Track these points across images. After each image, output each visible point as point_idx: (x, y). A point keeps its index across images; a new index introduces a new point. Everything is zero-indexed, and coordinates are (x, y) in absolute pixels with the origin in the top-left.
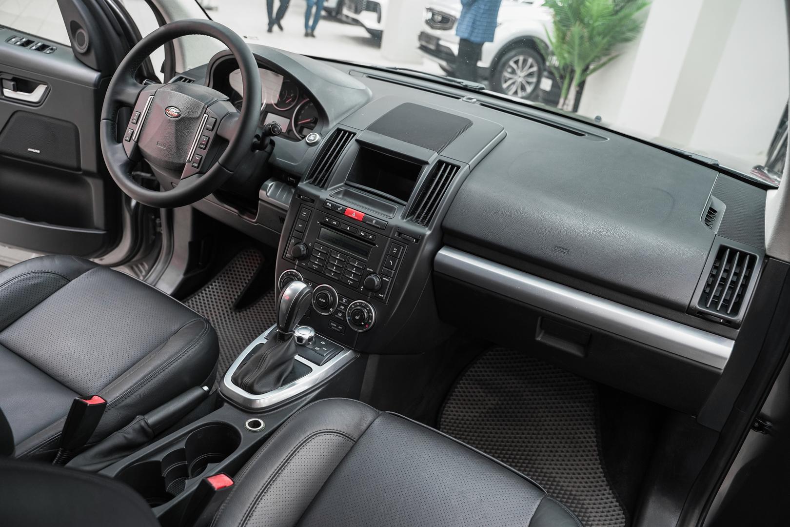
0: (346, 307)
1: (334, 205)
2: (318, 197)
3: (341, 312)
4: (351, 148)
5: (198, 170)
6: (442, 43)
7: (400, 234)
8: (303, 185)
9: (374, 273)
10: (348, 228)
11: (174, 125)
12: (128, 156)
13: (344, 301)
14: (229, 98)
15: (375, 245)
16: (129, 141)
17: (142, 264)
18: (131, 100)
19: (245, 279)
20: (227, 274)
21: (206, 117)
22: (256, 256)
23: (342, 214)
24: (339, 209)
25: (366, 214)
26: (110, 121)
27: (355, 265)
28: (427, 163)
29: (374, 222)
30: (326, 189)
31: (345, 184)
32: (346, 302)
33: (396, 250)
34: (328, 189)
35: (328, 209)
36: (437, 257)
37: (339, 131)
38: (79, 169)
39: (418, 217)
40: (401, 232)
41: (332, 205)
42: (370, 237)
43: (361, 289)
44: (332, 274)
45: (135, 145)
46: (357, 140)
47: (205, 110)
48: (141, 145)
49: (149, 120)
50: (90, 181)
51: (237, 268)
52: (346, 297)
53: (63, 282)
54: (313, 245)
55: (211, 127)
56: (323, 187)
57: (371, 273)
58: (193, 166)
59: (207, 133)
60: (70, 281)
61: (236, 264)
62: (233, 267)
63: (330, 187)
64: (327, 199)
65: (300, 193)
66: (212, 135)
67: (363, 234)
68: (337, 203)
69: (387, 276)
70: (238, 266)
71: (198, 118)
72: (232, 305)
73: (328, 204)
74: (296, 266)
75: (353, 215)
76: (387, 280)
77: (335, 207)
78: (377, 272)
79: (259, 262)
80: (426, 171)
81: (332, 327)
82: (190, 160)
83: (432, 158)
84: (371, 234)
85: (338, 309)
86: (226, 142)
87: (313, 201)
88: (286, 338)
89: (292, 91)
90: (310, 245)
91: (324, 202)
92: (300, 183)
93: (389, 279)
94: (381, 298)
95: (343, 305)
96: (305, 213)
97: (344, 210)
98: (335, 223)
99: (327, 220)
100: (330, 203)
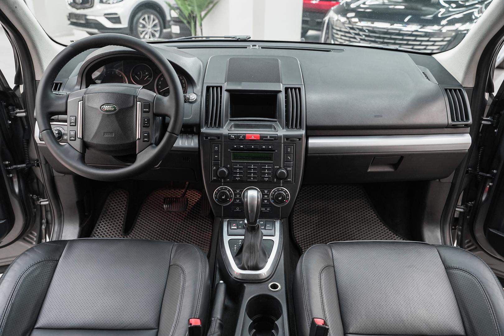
0: (268, 195)
2: (221, 134)
3: (266, 199)
4: (225, 96)
5: (149, 143)
7: (287, 139)
8: (204, 130)
9: (280, 168)
10: (253, 147)
11: (114, 117)
12: (79, 151)
13: (266, 192)
14: (142, 86)
15: (274, 151)
16: (75, 140)
18: (62, 109)
20: (106, 213)
21: (139, 104)
23: (244, 139)
24: (241, 137)
25: (260, 134)
27: (266, 167)
28: (280, 91)
29: (269, 137)
30: (223, 127)
31: (230, 120)
32: (267, 192)
33: (289, 149)
35: (233, 139)
37: (208, 88)
39: (296, 126)
40: (287, 138)
41: (234, 136)
42: (270, 147)
43: (275, 181)
44: (252, 178)
45: (81, 140)
46: (226, 90)
47: (136, 99)
48: (86, 140)
49: (86, 120)
52: (266, 189)
54: (231, 166)
55: (147, 110)
56: (220, 127)
57: (278, 169)
58: (144, 141)
59: (146, 115)
60: (58, 261)
63: (225, 125)
64: (229, 133)
65: (207, 135)
66: (150, 115)
67: (264, 147)
68: (237, 134)
69: (289, 167)
71: (133, 106)
73: (231, 136)
74: (223, 183)
75: (253, 138)
76: (290, 169)
77: (237, 137)
78: (282, 167)
80: (282, 97)
81: (263, 211)
82: (139, 137)
83: (282, 88)
84: (270, 145)
85: (263, 198)
87: (219, 138)
90: (229, 166)
91: (228, 137)
92: (201, 129)
93: (291, 168)
94: (290, 181)
95: (266, 195)
96: (217, 148)
97: (244, 137)
98: (242, 147)
99: (235, 146)
100: (232, 135)
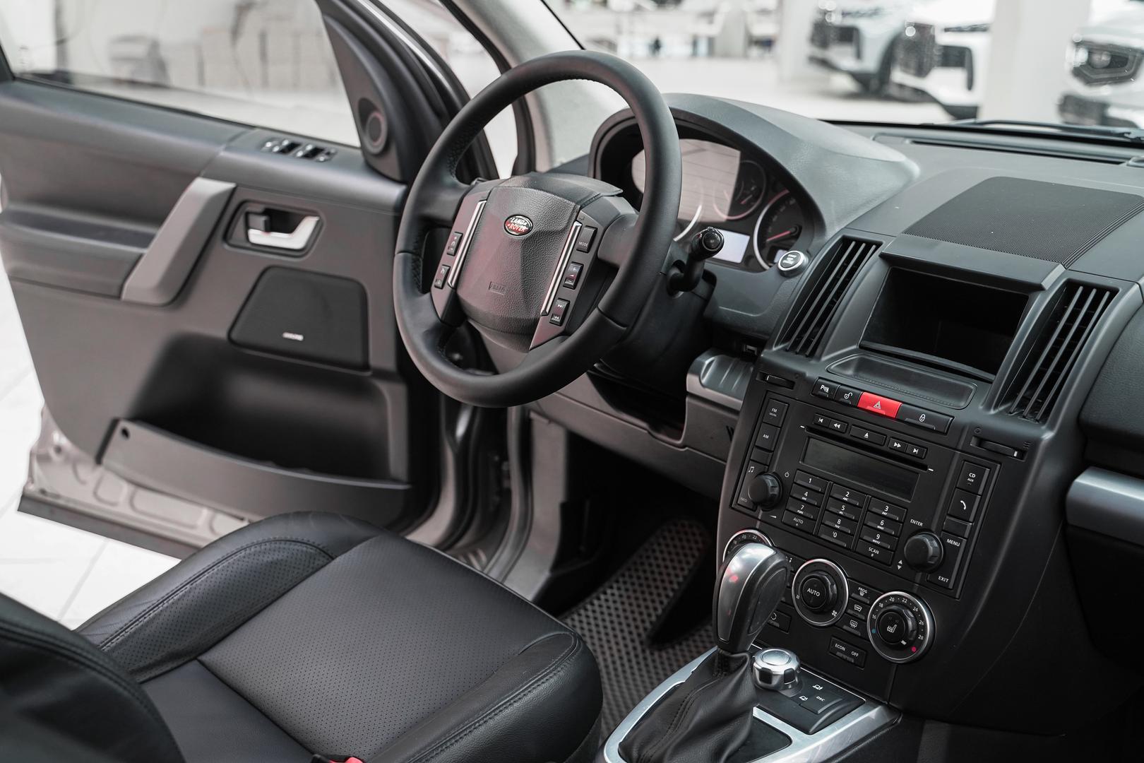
0: (866, 607)
1: (835, 388)
2: (801, 376)
3: (855, 618)
4: (871, 273)
5: (561, 329)
6: (1113, 112)
7: (981, 442)
8: (773, 353)
9: (925, 530)
10: (867, 435)
11: (519, 249)
12: (440, 316)
13: (862, 594)
14: (622, 191)
15: (925, 468)
16: (442, 288)
17: (476, 554)
18: (447, 214)
19: (671, 582)
21: (577, 227)
22: (694, 534)
23: (852, 406)
24: (847, 396)
25: (903, 403)
26: (409, 255)
27: (884, 513)
28: (1039, 288)
29: (922, 418)
30: (819, 358)
31: (861, 347)
32: (865, 596)
33: (974, 476)
34: (824, 358)
35: (823, 397)
36: (1073, 492)
37: (845, 241)
38: (366, 367)
39: (1022, 405)
40: (983, 437)
41: (831, 389)
42: (915, 451)
43: (899, 567)
44: (835, 535)
46: (883, 256)
47: (575, 214)
48: (462, 293)
49: (475, 246)
50: (384, 387)
51: (656, 559)
52: (865, 585)
53: (321, 560)
54: (793, 476)
55: (587, 245)
56: (812, 355)
57: (919, 531)
58: (552, 322)
59: (579, 257)
60: (333, 559)
61: (654, 551)
62: (648, 557)
63: (829, 353)
64: (820, 378)
65: (765, 369)
66: (587, 260)
67: (899, 446)
68: (842, 385)
69: (956, 536)
70: (658, 554)
71: (564, 230)
72: (644, 636)
73: (823, 387)
74: (759, 523)
75: (877, 407)
76: (955, 543)
77: (837, 393)
78: (934, 528)
79: (700, 545)
80: (1038, 306)
81: (838, 654)
82: (547, 311)
83: (1053, 278)
84: (917, 446)
85: (849, 611)
86: (614, 269)
87: (791, 385)
88: (733, 665)
89: (753, 181)
90: (787, 475)
91: (814, 385)
92: (765, 350)
93: (960, 541)
94: (944, 586)
95: (860, 603)
96: (775, 411)
97: (856, 398)
98: (839, 426)
99: (822, 421)
100: (826, 386)
